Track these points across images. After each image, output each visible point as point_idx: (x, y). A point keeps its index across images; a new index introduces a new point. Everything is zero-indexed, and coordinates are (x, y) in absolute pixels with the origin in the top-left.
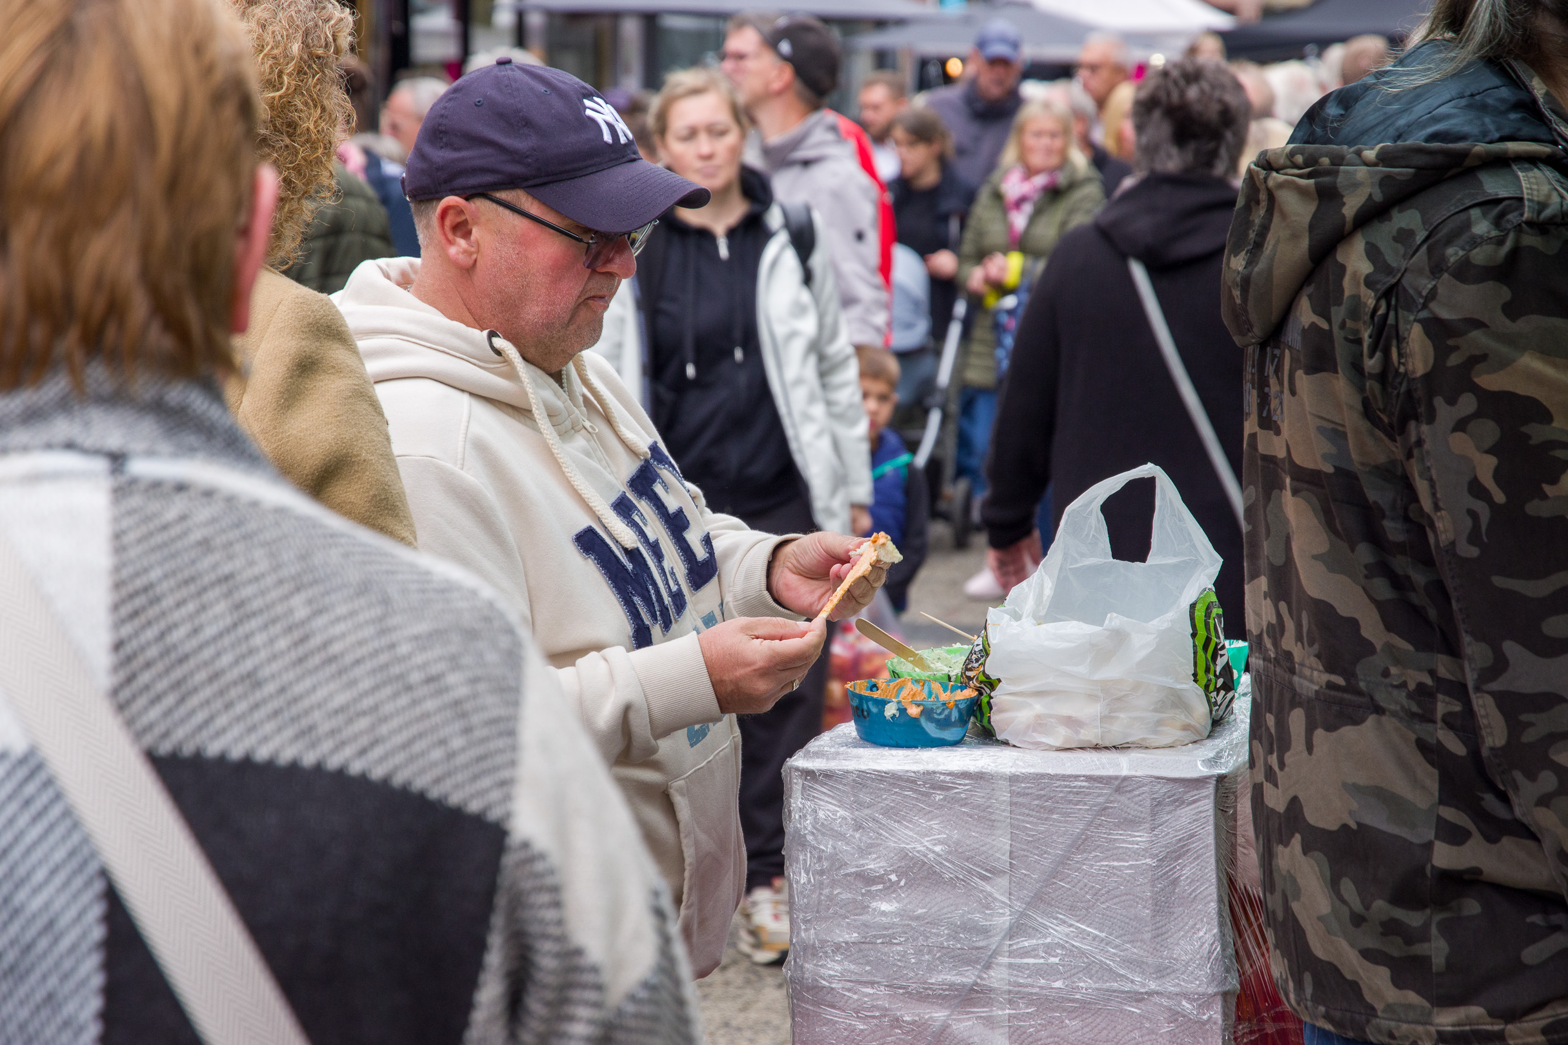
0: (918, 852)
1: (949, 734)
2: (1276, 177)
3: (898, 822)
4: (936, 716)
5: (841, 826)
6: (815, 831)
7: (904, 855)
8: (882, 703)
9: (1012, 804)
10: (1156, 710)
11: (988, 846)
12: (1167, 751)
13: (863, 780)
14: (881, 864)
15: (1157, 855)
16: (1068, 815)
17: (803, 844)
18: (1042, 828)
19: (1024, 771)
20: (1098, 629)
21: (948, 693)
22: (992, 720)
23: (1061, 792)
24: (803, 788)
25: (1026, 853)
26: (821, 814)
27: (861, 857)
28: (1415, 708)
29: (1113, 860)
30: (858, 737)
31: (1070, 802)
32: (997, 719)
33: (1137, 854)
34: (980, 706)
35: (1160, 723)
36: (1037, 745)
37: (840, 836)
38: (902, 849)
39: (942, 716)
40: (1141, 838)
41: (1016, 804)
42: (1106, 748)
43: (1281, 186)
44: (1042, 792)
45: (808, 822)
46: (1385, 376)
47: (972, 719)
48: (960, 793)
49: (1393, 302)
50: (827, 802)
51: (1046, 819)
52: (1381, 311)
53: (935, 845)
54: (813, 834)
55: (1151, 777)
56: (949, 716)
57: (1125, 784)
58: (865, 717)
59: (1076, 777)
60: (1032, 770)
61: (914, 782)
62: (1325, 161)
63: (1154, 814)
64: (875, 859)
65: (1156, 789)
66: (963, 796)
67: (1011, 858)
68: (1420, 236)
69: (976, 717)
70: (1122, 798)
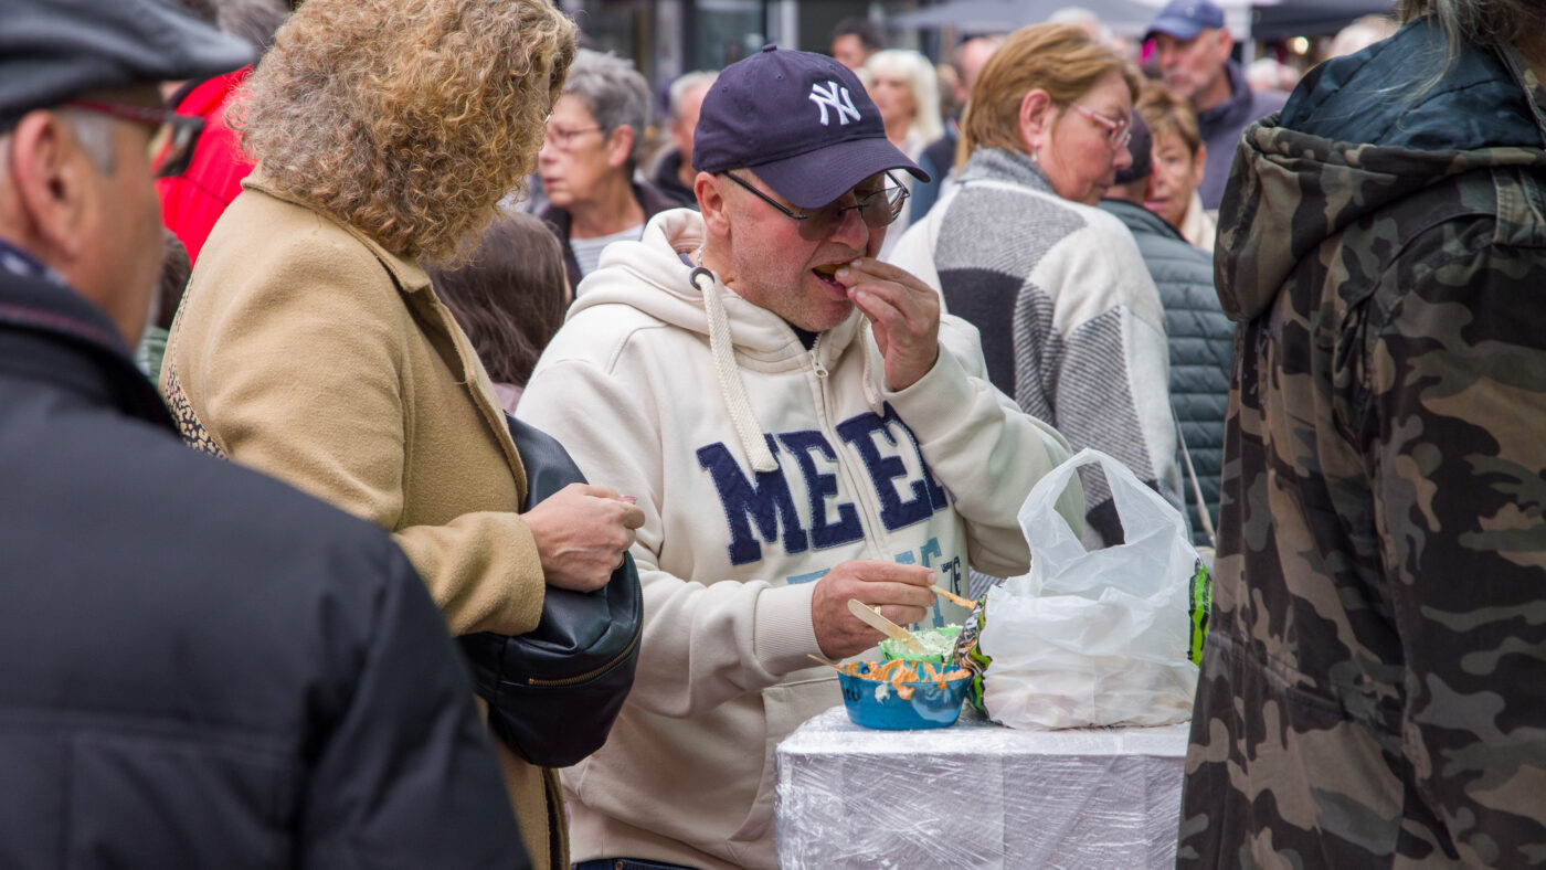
0: (911, 836)
1: (943, 716)
2: (1263, 163)
3: (891, 806)
4: (928, 698)
5: (832, 811)
6: (806, 817)
7: (896, 839)
8: (874, 685)
9: (1005, 785)
10: (1152, 688)
11: (981, 829)
12: (1163, 729)
13: (853, 764)
14: (874, 849)
15: (1152, 835)
16: (1062, 795)
17: (794, 831)
18: (1036, 810)
19: (1017, 752)
20: (1094, 602)
21: (941, 674)
22: (985, 701)
23: (1055, 772)
24: (794, 773)
25: (1020, 836)
26: (812, 801)
27: (853, 842)
28: (1382, 721)
29: (1109, 841)
30: (849, 720)
31: (1064, 783)
32: (990, 700)
33: (1132, 835)
34: (973, 687)
35: (1155, 700)
36: (1031, 726)
37: (832, 821)
38: (894, 834)
39: (934, 698)
40: (1135, 818)
41: (1009, 785)
42: (1101, 727)
43: (1269, 172)
44: (1036, 774)
45: (798, 807)
46: (1352, 392)
47: (966, 701)
48: (951, 776)
49: (1364, 315)
50: (817, 787)
51: (1041, 801)
52: (1352, 324)
53: (928, 828)
54: (803, 819)
55: (1146, 756)
56: (941, 698)
57: (1119, 763)
58: (856, 700)
59: (1070, 758)
60: (1024, 751)
61: (906, 765)
62: (1310, 153)
63: (1149, 794)
64: (866, 845)
65: (1151, 768)
66: (955, 778)
67: (1005, 840)
68: (1396, 249)
69: (969, 698)
70: (1118, 779)
